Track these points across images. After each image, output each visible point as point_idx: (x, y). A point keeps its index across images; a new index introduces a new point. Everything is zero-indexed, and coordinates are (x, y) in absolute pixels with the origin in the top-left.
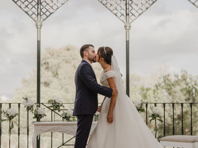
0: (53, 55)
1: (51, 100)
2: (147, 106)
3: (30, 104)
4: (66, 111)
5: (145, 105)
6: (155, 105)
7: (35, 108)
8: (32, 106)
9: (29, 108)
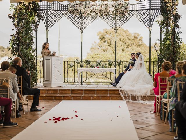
0: (108, 33)
1: (86, 60)
2: (123, 62)
3: (78, 61)
4: (92, 64)
5: (122, 62)
6: (126, 62)
7: (80, 63)
8: (79, 62)
9: (78, 63)
